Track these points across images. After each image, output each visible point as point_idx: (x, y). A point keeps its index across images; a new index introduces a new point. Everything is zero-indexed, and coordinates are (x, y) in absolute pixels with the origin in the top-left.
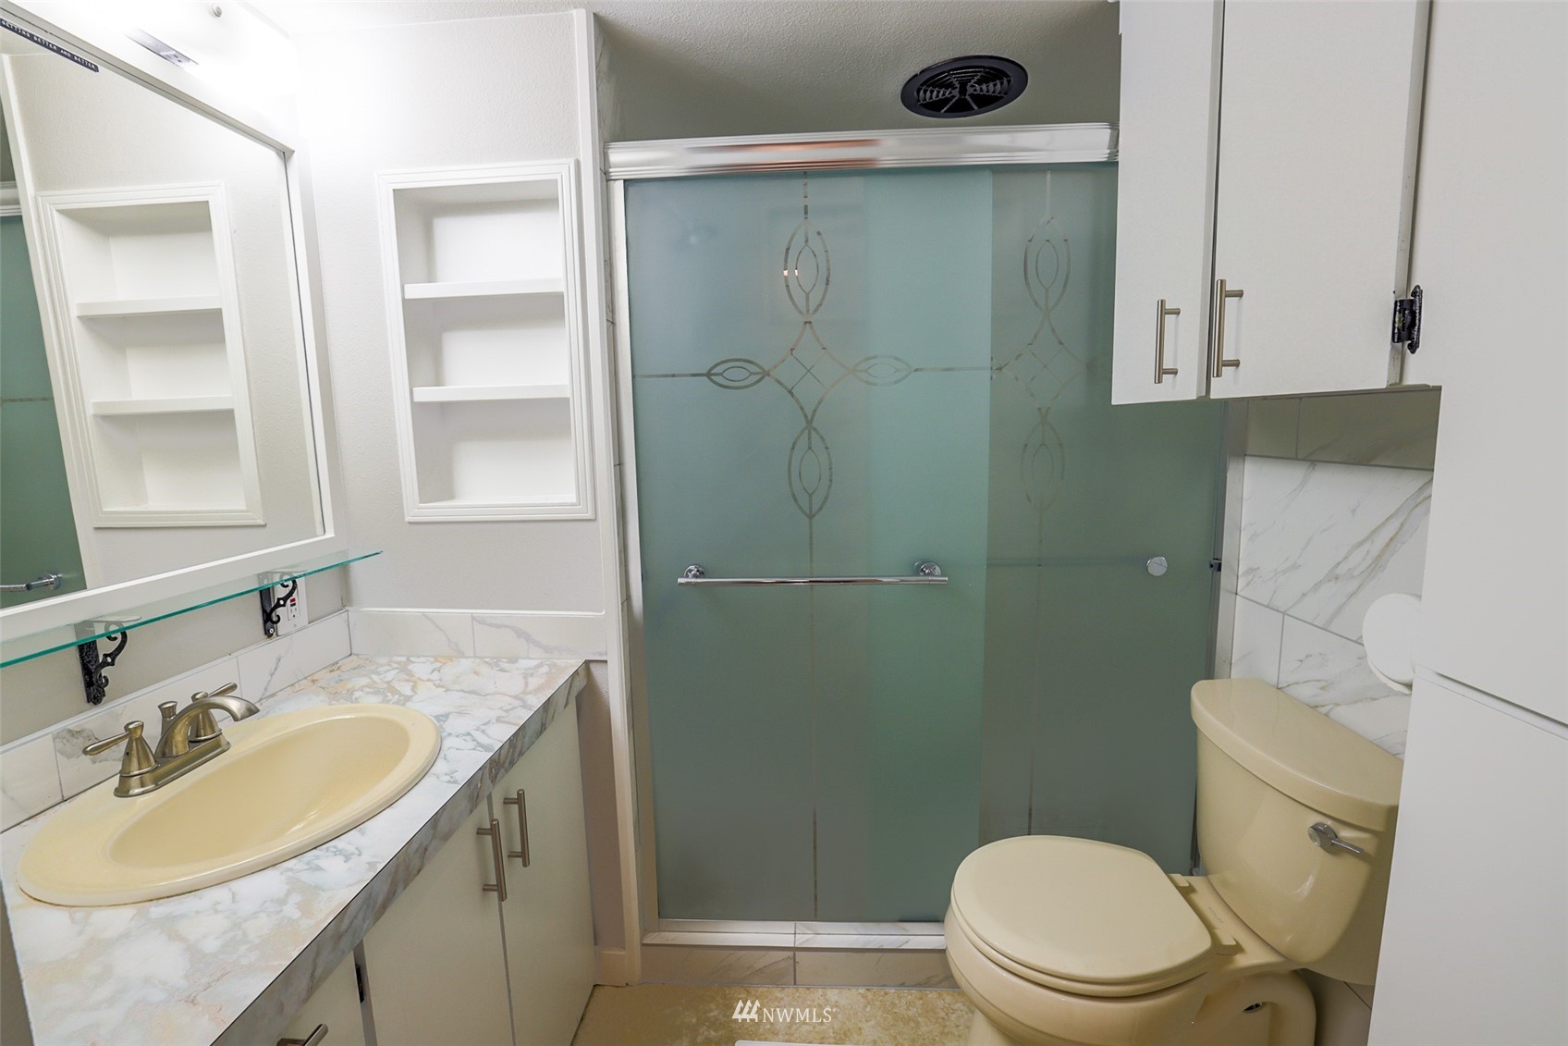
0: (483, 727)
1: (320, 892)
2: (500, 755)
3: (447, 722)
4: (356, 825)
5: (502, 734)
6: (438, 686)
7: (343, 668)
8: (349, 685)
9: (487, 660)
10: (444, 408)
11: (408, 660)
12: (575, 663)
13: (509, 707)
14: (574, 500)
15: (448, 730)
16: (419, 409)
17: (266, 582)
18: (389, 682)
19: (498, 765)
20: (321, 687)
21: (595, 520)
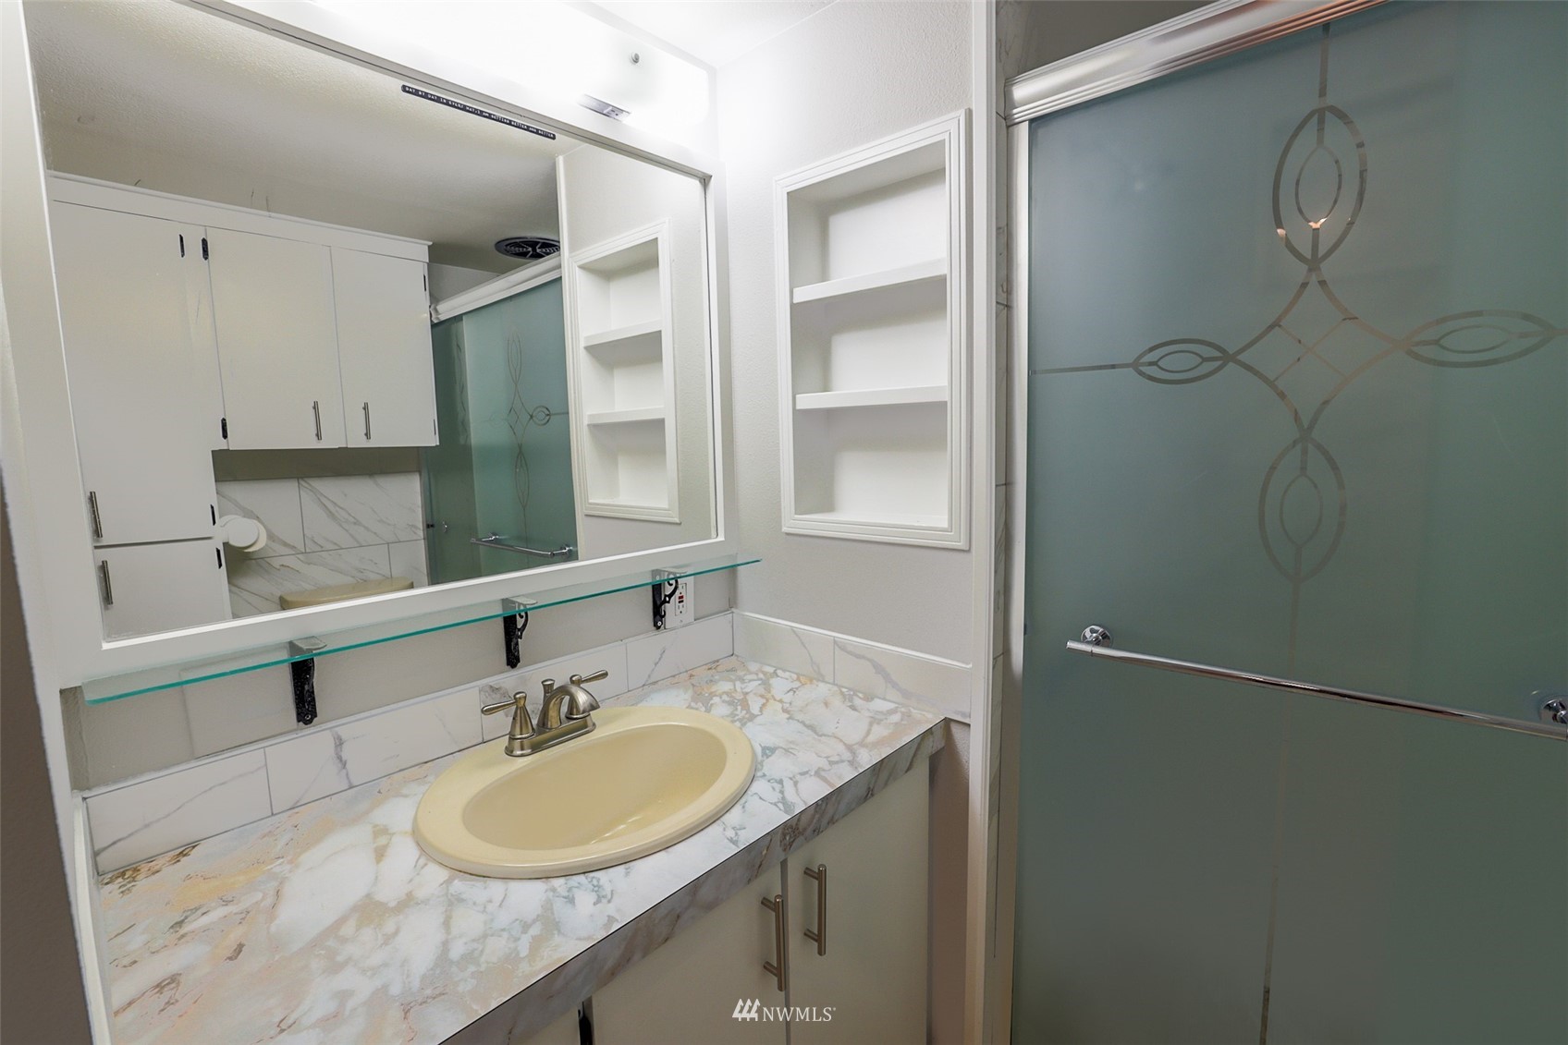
0: (798, 777)
1: (556, 932)
2: (799, 820)
3: (771, 758)
4: (626, 860)
5: (813, 791)
6: (785, 711)
7: (719, 669)
8: (714, 689)
9: (844, 690)
10: (830, 415)
11: (775, 672)
12: (930, 719)
13: (836, 758)
14: (945, 525)
15: (765, 770)
16: (801, 417)
17: (658, 578)
18: (747, 693)
19: (793, 833)
20: (693, 685)
21: (969, 551)
